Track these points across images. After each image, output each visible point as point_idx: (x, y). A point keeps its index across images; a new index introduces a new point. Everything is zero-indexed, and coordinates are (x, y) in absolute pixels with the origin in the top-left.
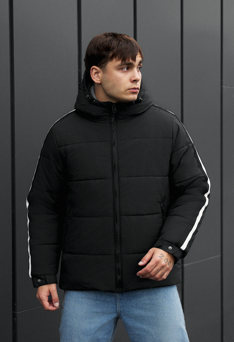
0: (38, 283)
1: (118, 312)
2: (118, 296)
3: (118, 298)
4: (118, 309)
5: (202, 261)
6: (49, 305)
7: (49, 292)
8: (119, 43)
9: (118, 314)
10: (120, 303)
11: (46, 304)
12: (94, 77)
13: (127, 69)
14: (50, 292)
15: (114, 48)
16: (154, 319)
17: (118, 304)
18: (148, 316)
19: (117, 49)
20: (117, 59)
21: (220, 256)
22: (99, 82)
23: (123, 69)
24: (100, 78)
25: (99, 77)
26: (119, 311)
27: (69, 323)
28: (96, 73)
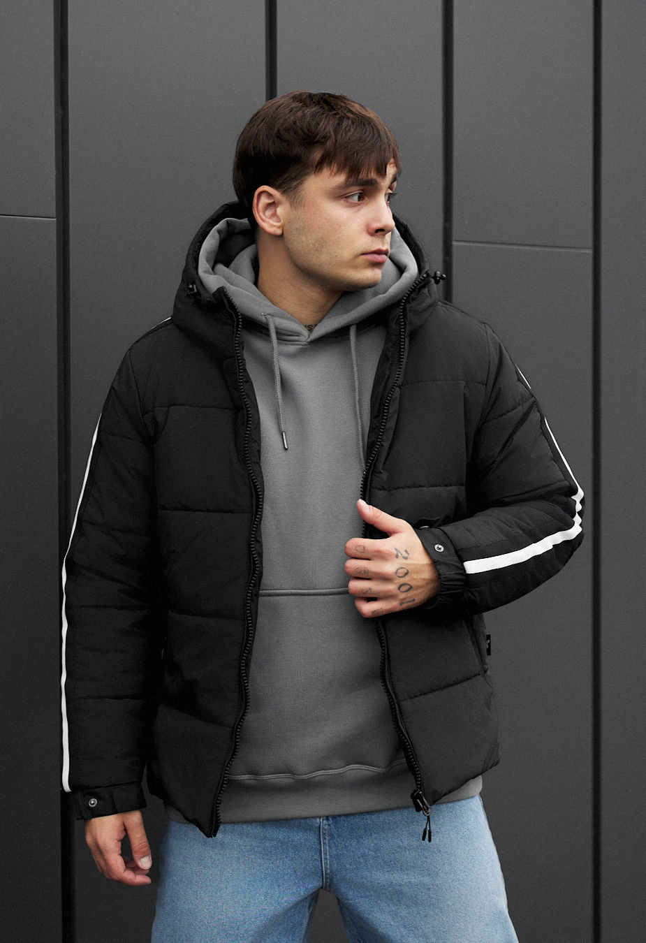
0: (90, 808)
1: (326, 874)
2: (326, 827)
3: (324, 834)
4: (326, 863)
6: (124, 867)
8: (339, 124)
9: (326, 878)
10: (329, 846)
12: (264, 218)
13: (360, 198)
15: (326, 138)
16: (429, 889)
17: (325, 849)
19: (336, 141)
20: (335, 169)
22: (279, 232)
23: (349, 196)
24: (282, 221)
25: (278, 217)
26: (329, 871)
27: (184, 902)
28: (269, 206)
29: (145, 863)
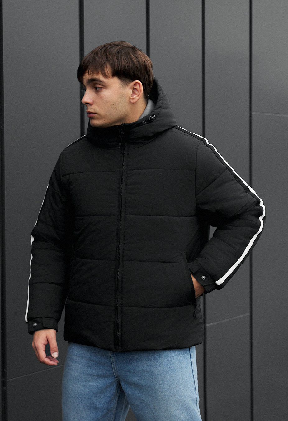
0: (34, 327)
2: (113, 357)
3: (113, 360)
4: (115, 372)
5: (228, 320)
6: (45, 356)
7: (46, 339)
10: (116, 366)
11: (42, 354)
14: (48, 340)
16: (153, 390)
17: (114, 367)
18: (146, 386)
21: (249, 314)
26: (117, 375)
29: (55, 355)
